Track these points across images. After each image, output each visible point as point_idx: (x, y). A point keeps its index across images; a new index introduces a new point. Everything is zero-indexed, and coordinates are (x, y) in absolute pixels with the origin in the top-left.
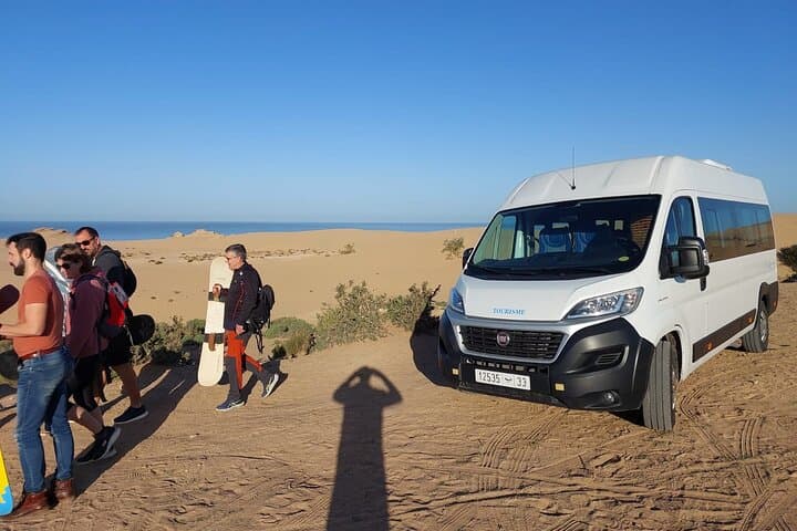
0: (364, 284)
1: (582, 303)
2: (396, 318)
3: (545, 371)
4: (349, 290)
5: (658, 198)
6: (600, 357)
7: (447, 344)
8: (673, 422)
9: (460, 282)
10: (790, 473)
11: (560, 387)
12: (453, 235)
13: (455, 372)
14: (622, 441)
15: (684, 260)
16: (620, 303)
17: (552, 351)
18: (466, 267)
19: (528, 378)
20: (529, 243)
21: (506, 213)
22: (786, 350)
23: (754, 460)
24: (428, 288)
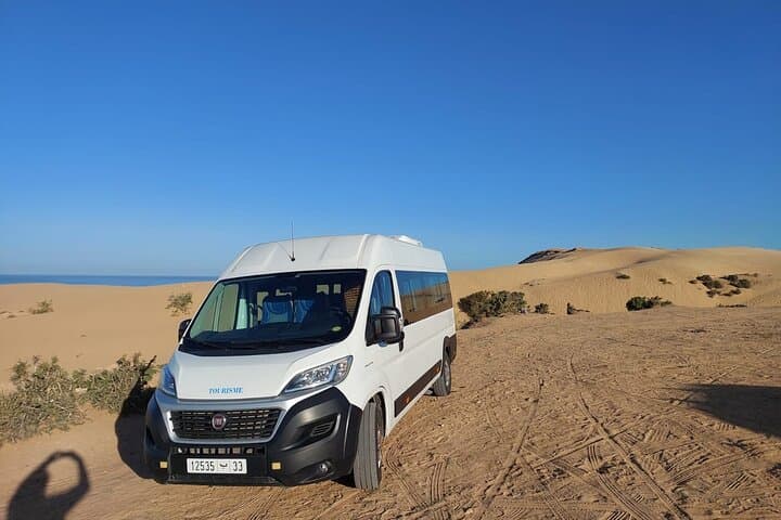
0: (55, 360)
1: (299, 376)
2: (97, 399)
3: (262, 451)
4: (33, 369)
5: (364, 272)
6: (316, 428)
7: (155, 433)
8: (379, 479)
9: (173, 359)
10: (465, 510)
11: (276, 466)
12: (180, 289)
13: (164, 465)
14: (334, 509)
15: (385, 329)
16: (333, 372)
17: (270, 427)
18: (181, 342)
19: (244, 461)
20: (252, 311)
21: (226, 282)
22: (463, 391)
23: (439, 505)
24: (140, 360)
